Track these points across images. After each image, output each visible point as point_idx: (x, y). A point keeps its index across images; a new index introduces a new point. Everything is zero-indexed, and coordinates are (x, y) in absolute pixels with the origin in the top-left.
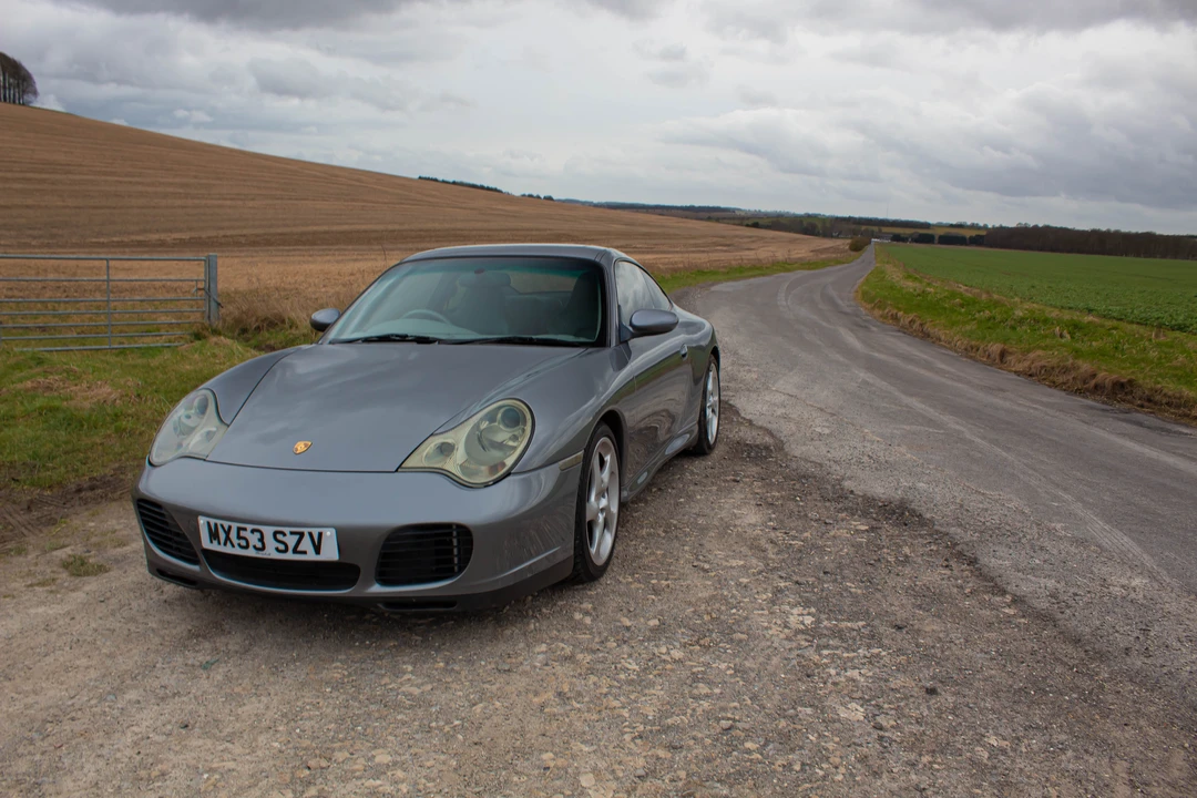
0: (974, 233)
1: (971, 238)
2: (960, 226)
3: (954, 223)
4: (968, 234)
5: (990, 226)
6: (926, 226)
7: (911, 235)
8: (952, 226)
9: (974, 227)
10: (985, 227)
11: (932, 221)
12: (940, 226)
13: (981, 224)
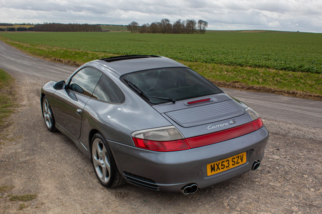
0: (29, 27)
1: (29, 28)
2: (24, 24)
3: (21, 23)
4: (27, 27)
5: (34, 24)
6: (11, 25)
7: (6, 28)
8: (21, 24)
9: (28, 24)
10: (33, 25)
11: (13, 23)
12: (16, 24)
13: (31, 23)
